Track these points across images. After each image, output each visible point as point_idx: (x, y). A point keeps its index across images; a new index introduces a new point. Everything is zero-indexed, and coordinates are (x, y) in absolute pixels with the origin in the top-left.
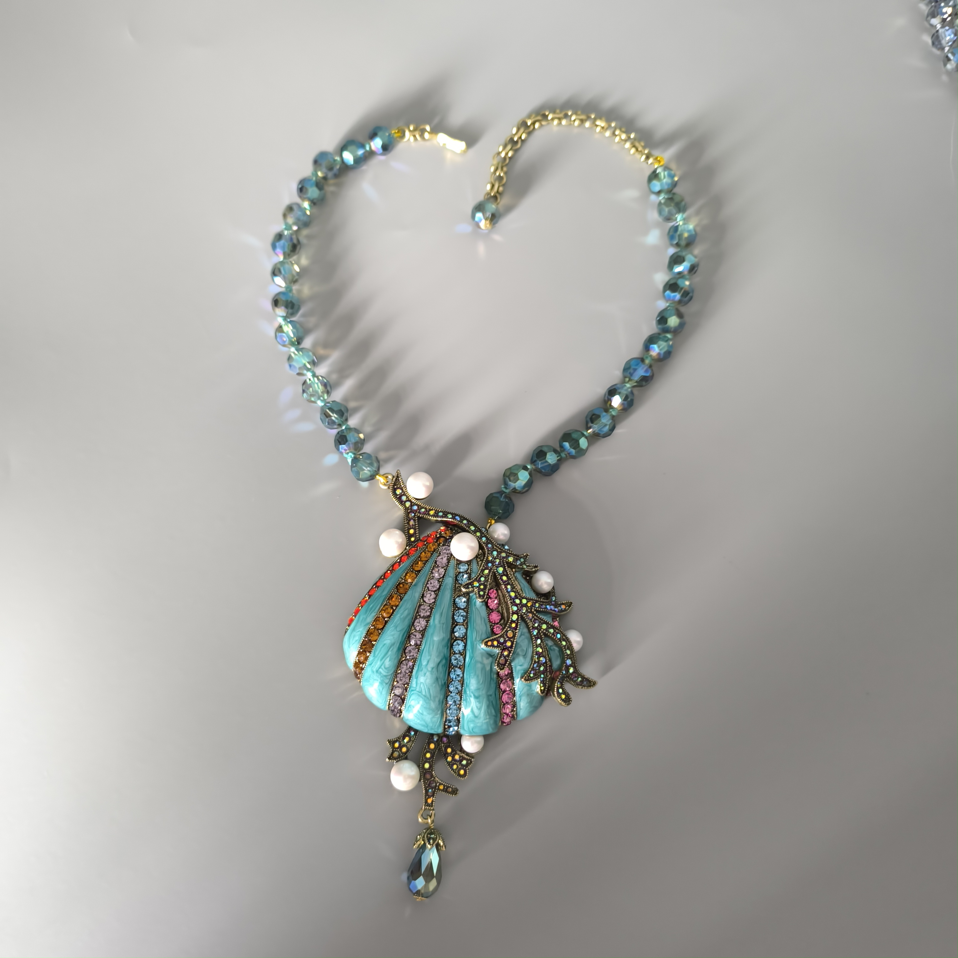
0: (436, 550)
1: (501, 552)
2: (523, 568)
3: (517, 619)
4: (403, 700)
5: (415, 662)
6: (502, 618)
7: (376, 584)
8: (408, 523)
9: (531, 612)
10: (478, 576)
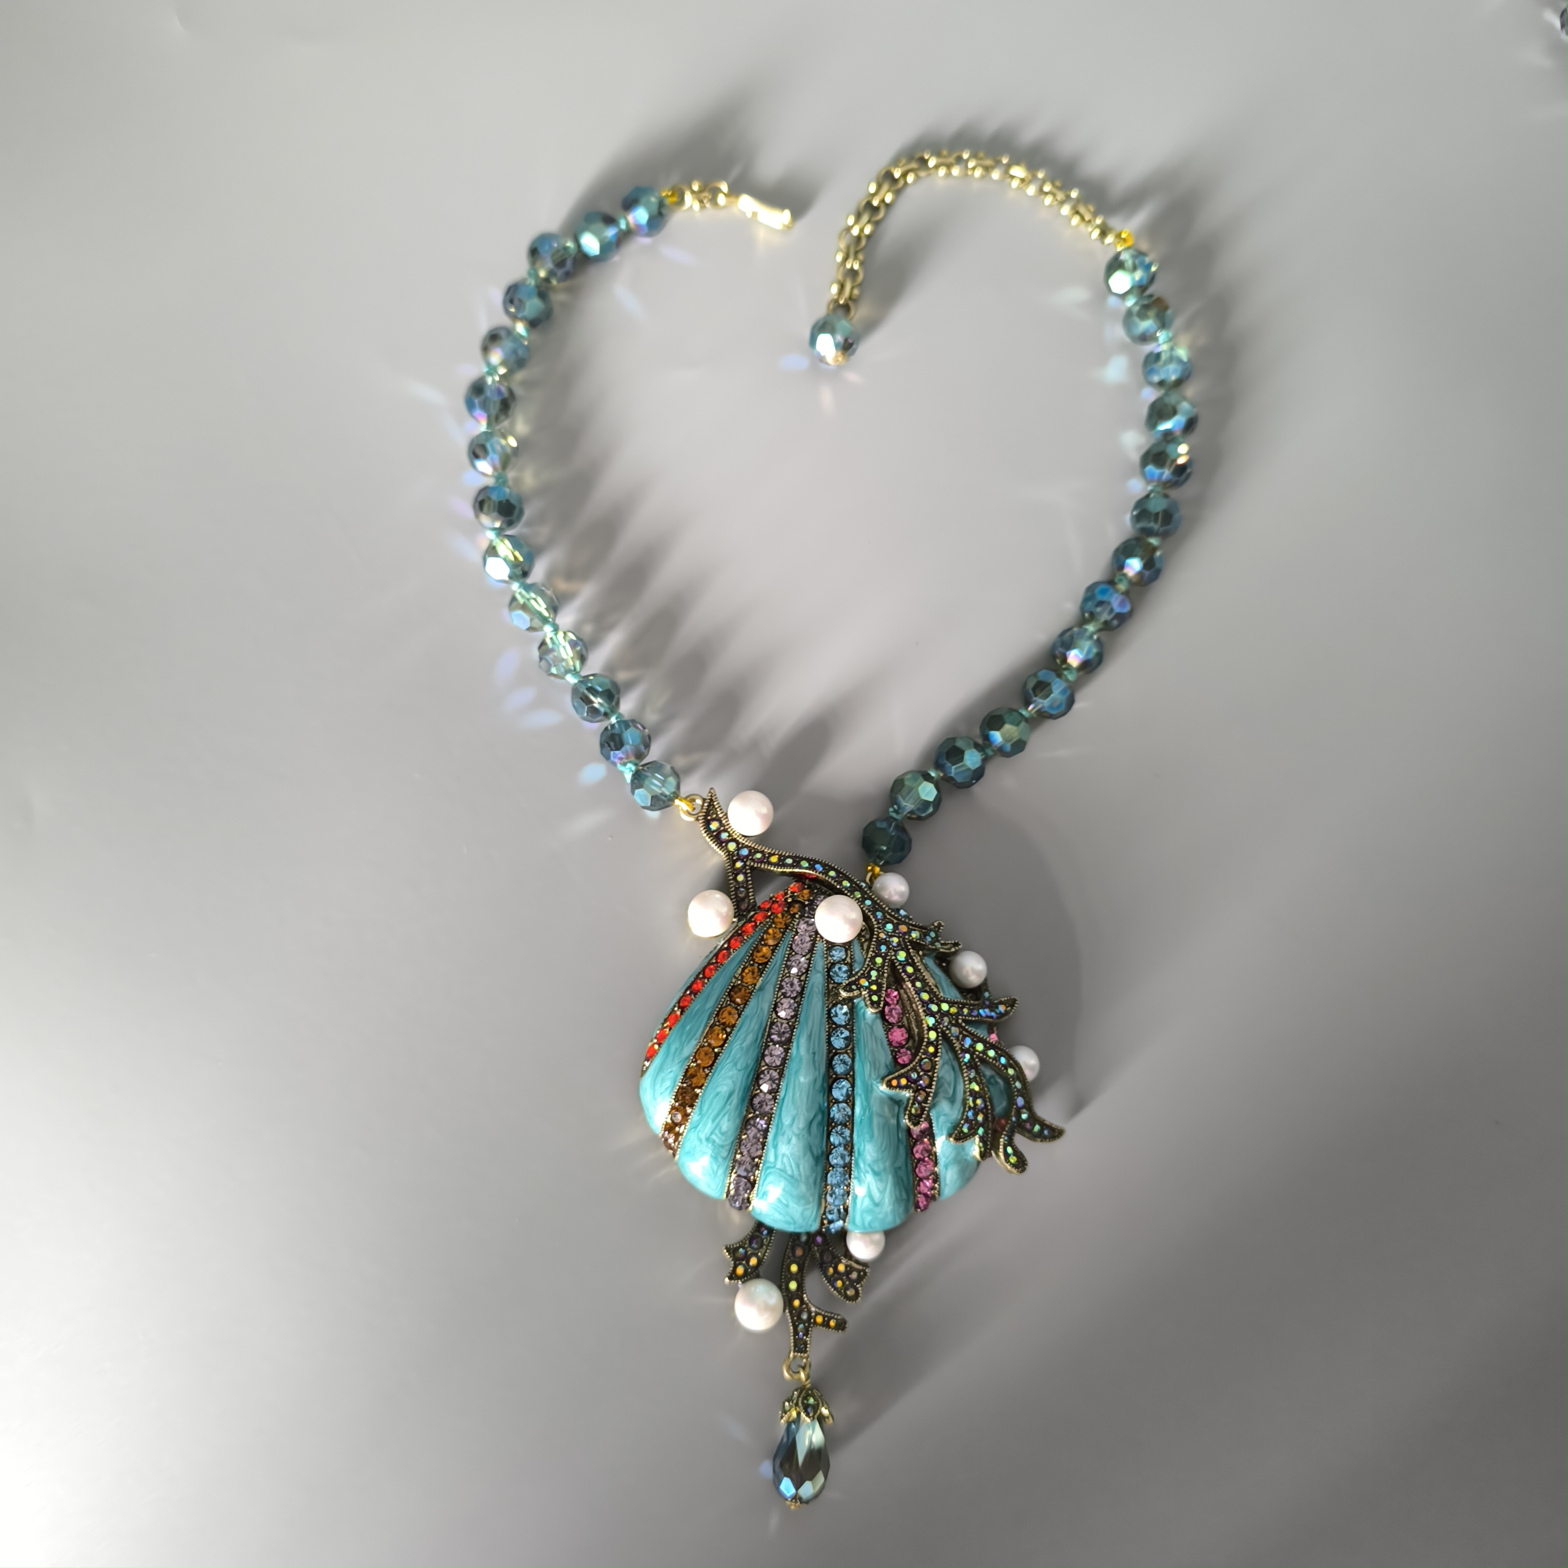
0: (790, 926)
1: (898, 924)
2: (936, 949)
3: (937, 1039)
4: (753, 1184)
5: (770, 1119)
6: (911, 1036)
7: (689, 988)
8: (735, 879)
9: (957, 1025)
10: (866, 968)
